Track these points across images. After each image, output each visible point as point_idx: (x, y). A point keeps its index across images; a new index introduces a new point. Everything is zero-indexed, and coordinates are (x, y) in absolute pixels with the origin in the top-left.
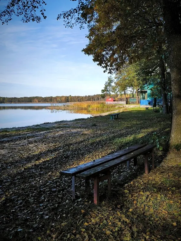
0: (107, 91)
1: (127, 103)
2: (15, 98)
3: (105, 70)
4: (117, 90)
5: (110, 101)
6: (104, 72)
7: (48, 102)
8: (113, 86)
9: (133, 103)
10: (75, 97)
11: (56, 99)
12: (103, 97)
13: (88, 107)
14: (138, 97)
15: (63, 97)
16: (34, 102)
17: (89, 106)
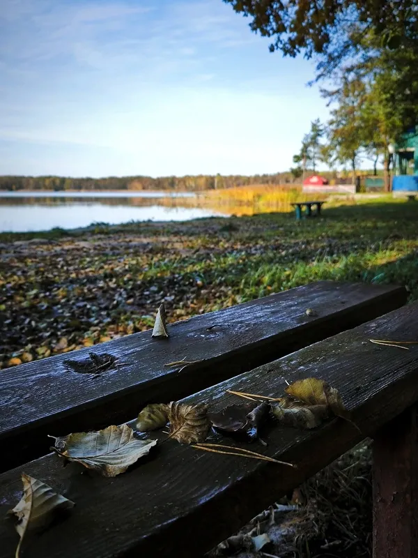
0: (308, 157)
1: (358, 190)
2: (89, 180)
3: (274, 43)
4: (334, 157)
5: (314, 184)
6: (272, 49)
7: (164, 188)
8: (323, 146)
9: (374, 190)
10: (231, 177)
11: (185, 182)
12: (297, 173)
13: (257, 199)
14: (389, 176)
15: (200, 177)
16: (131, 189)
17: (259, 196)
